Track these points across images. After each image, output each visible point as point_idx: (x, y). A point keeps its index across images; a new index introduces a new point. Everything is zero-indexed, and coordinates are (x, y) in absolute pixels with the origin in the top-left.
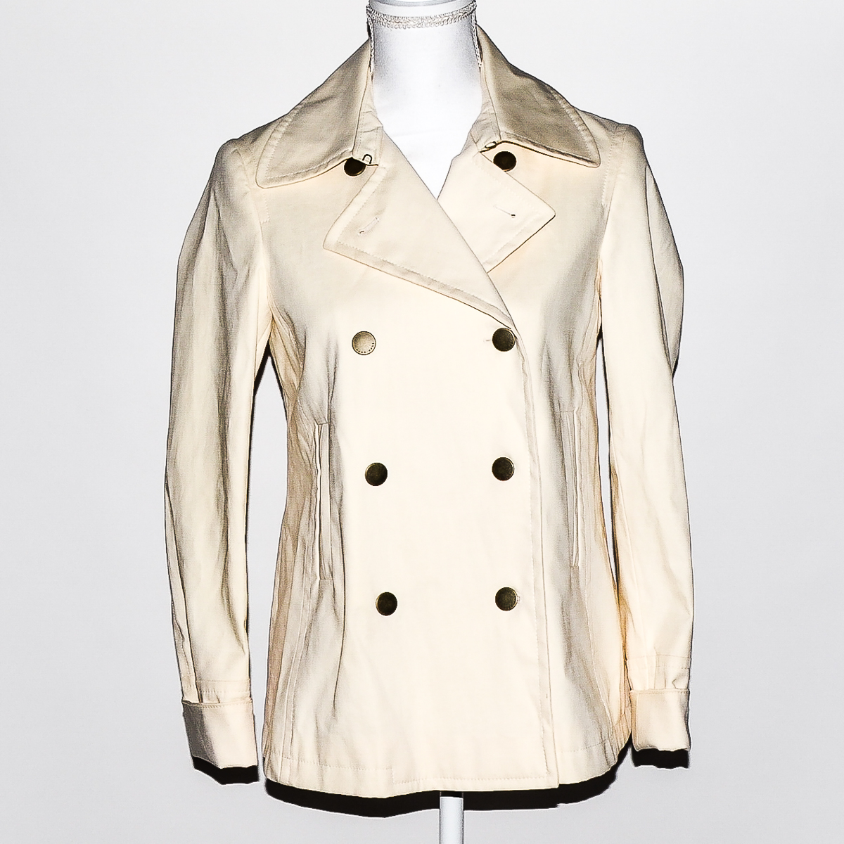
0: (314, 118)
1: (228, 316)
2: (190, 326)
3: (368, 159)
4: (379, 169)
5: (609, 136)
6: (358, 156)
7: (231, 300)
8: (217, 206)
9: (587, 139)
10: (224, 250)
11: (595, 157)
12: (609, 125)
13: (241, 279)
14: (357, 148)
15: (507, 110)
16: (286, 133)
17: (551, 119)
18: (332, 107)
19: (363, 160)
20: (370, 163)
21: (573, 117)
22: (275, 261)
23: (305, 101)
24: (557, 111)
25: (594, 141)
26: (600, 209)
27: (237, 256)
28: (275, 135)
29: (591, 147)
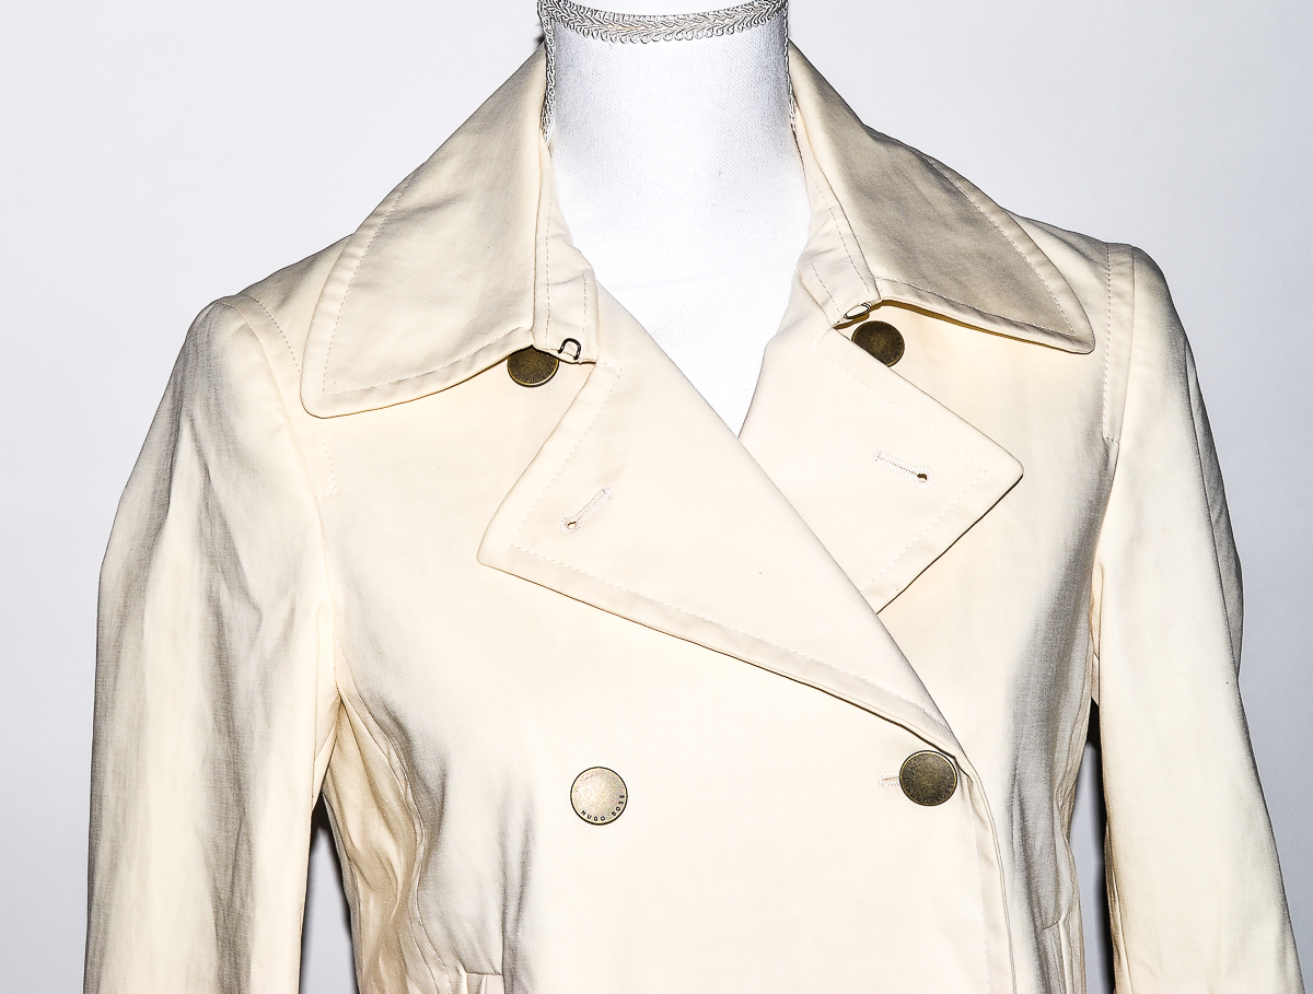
0: (418, 249)
1: (241, 713)
2: (138, 728)
3: (571, 348)
4: (597, 371)
5: (1099, 276)
6: (547, 343)
7: (246, 676)
8: (200, 453)
9: (1053, 285)
10: (221, 555)
11: (1079, 327)
12: (1093, 250)
13: (272, 629)
14: (542, 323)
15: (879, 227)
16: (359, 285)
17: (964, 240)
18: (457, 224)
19: (560, 351)
20: (576, 358)
21: (1009, 233)
22: (356, 587)
23: (389, 208)
24: (973, 220)
25: (1071, 290)
26: (1101, 449)
27: (258, 571)
28: (333, 289)
29: (1066, 305)
